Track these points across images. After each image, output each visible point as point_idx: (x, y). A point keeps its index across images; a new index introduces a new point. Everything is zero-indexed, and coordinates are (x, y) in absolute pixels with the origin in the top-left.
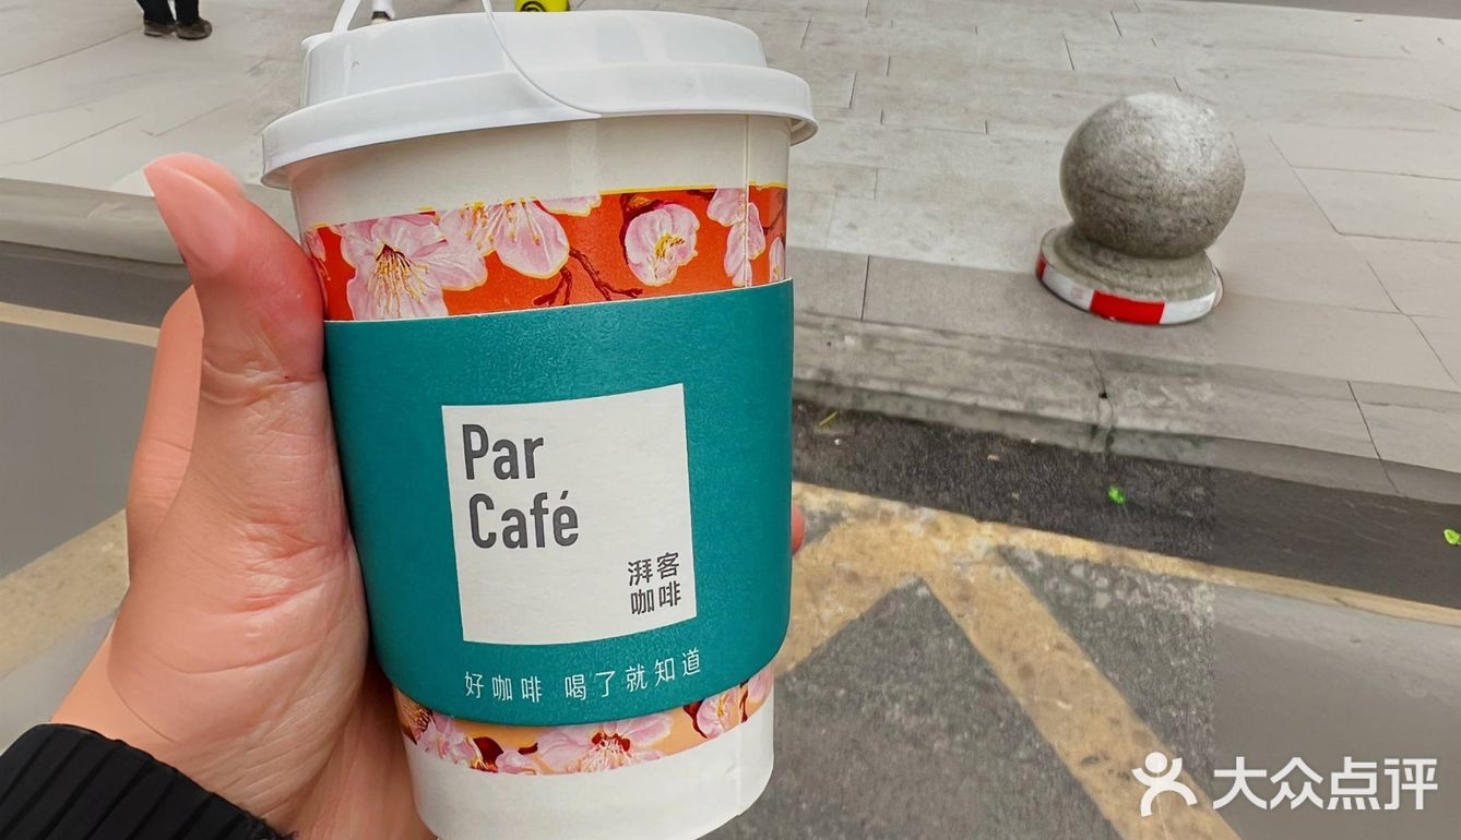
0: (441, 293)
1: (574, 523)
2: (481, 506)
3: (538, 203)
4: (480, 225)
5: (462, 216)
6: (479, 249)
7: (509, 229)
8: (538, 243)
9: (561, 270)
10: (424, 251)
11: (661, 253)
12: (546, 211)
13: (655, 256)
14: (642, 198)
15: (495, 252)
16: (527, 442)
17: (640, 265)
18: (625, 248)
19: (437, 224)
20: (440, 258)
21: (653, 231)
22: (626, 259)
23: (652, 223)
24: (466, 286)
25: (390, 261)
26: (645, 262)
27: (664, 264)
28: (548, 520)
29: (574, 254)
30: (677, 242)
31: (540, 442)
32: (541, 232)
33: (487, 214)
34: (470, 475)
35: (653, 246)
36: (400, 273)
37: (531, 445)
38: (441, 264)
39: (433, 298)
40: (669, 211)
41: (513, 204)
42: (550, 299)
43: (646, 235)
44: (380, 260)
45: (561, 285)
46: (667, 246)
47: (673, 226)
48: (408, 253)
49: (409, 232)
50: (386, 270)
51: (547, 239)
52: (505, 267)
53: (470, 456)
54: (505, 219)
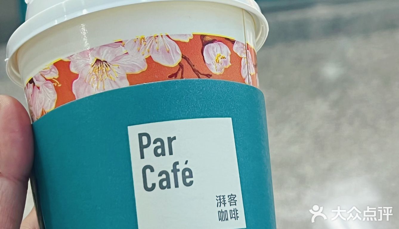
0: (126, 76)
1: (191, 176)
2: (148, 171)
3: (168, 36)
4: (143, 45)
5: (135, 42)
6: (143, 55)
7: (156, 47)
8: (168, 52)
9: (179, 64)
10: (117, 59)
11: (218, 61)
12: (172, 40)
13: (215, 62)
14: (208, 37)
15: (150, 56)
16: (169, 138)
17: (210, 64)
18: (203, 56)
19: (123, 46)
20: (124, 61)
21: (214, 51)
22: (205, 61)
23: (213, 48)
24: (138, 71)
25: (99, 66)
26: (212, 63)
27: (219, 66)
28: (179, 174)
29: (184, 57)
30: (223, 58)
31: (174, 138)
32: (170, 48)
33: (146, 40)
34: (142, 157)
35: (215, 58)
36: (105, 70)
37: (171, 140)
38: (126, 63)
39: (121, 79)
40: (219, 44)
41: (157, 36)
42: (175, 75)
43: (211, 52)
44: (94, 66)
45: (179, 70)
46: (220, 59)
47: (221, 51)
48: (109, 61)
49: (110, 52)
50: (97, 70)
51: (172, 50)
52: (155, 62)
53: (142, 147)
54: (154, 42)
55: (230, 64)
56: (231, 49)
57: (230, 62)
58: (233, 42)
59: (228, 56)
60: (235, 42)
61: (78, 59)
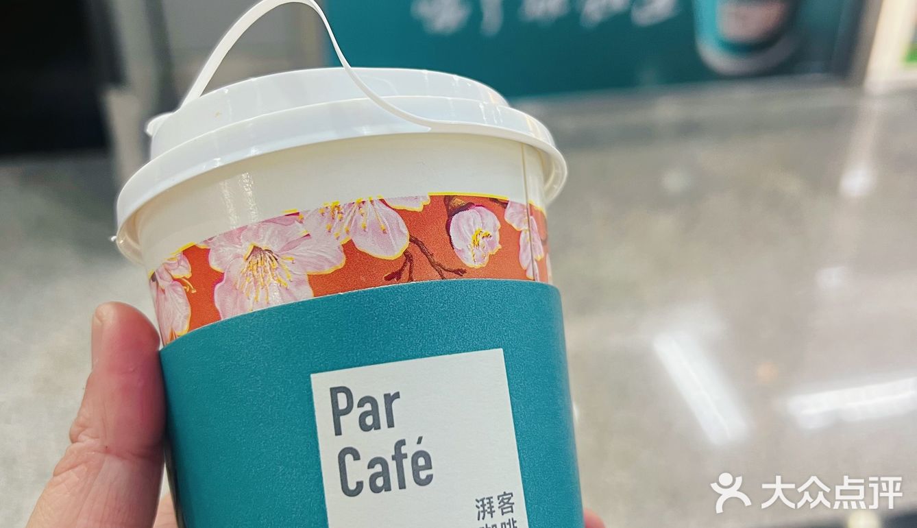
0: (306, 278)
1: (428, 466)
2: (349, 458)
3: (383, 201)
4: (337, 220)
5: (323, 214)
6: (337, 239)
7: (362, 222)
8: (384, 232)
9: (404, 253)
10: (290, 245)
11: (476, 243)
12: (390, 207)
13: (473, 245)
14: (459, 200)
15: (351, 240)
16: (387, 396)
17: (462, 251)
18: (450, 237)
19: (301, 222)
20: (303, 250)
21: (469, 225)
22: (452, 246)
23: (468, 220)
24: (328, 270)
25: (259, 259)
26: (465, 248)
27: (479, 252)
28: (407, 463)
29: (413, 240)
30: (487, 236)
31: (397, 395)
32: (387, 224)
33: (342, 211)
34: (338, 432)
35: (471, 238)
36: (268, 268)
37: (390, 399)
38: (305, 254)
39: (299, 283)
40: (479, 211)
41: (363, 202)
42: (396, 275)
43: (465, 228)
44: (250, 260)
45: (404, 265)
46: (480, 238)
47: (483, 223)
48: (275, 249)
49: (276, 232)
50: (255, 267)
51: (392, 229)
52: (361, 252)
53: (337, 414)
54: (357, 214)
55: (499, 246)
56: (501, 218)
57: (500, 243)
58: (504, 204)
59: (495, 231)
60: (507, 204)
61: (222, 246)
